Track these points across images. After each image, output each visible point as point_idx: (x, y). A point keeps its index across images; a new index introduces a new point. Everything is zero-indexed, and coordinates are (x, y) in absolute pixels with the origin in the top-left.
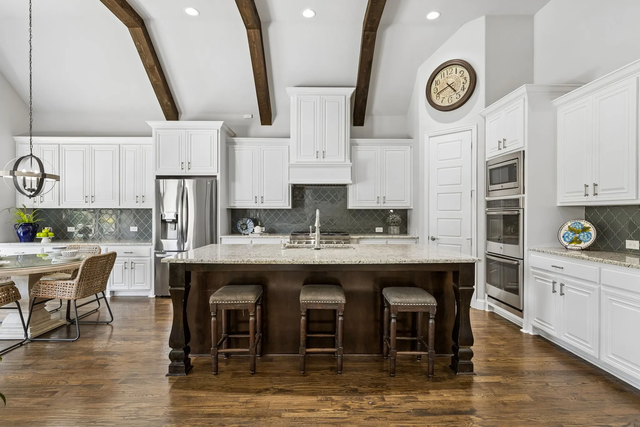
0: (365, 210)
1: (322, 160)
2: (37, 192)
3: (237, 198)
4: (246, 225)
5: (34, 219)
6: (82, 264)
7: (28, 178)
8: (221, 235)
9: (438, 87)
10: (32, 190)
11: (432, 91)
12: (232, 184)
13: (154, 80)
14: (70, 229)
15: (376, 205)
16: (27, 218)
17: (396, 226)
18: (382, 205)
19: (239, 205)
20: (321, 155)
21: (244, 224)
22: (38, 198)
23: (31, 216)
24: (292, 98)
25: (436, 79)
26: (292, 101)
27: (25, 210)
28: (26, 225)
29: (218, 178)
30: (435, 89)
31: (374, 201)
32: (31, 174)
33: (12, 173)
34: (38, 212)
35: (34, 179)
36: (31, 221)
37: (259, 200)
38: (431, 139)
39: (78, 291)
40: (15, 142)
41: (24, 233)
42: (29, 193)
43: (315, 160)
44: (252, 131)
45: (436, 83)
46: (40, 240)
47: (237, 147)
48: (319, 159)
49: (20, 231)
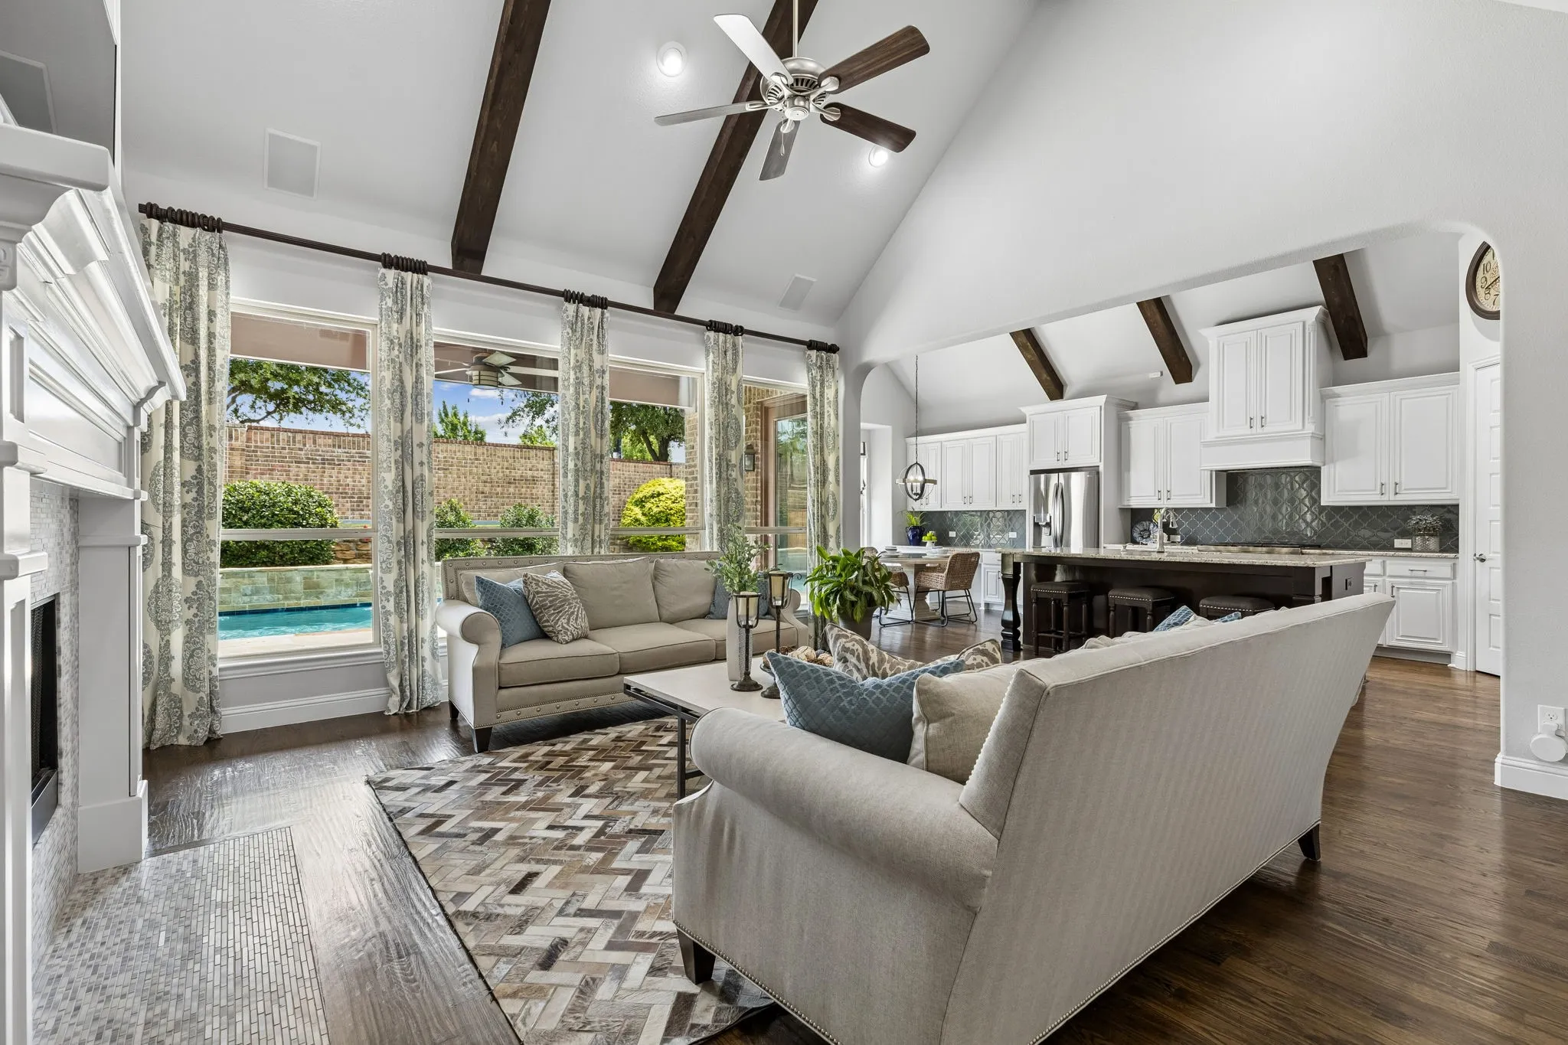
0: (1350, 507)
1: (1260, 430)
2: (921, 495)
3: (1132, 494)
4: (1149, 531)
5: (921, 522)
6: (949, 560)
7: (914, 484)
8: (1105, 543)
9: (1488, 276)
10: (916, 494)
11: (1478, 284)
12: (1126, 475)
13: (1029, 356)
14: (952, 534)
15: (1378, 498)
16: (915, 521)
17: (1432, 535)
18: (1392, 497)
19: (1136, 503)
20: (1257, 422)
21: (1145, 530)
22: (923, 500)
23: (918, 518)
24: (1210, 342)
25: (1485, 261)
26: (1211, 347)
27: (914, 513)
28: (915, 528)
29: (1101, 469)
30: (1484, 280)
31: (1375, 490)
32: (916, 481)
33: (904, 481)
34: (925, 516)
35: (919, 484)
36: (919, 525)
37: (1164, 495)
38: (1479, 371)
39: (946, 583)
40: (906, 444)
41: (913, 537)
42: (915, 497)
43: (1249, 431)
44: (1162, 396)
45: (1486, 270)
46: (924, 544)
47: (1133, 424)
48: (1254, 429)
49: (910, 534)
